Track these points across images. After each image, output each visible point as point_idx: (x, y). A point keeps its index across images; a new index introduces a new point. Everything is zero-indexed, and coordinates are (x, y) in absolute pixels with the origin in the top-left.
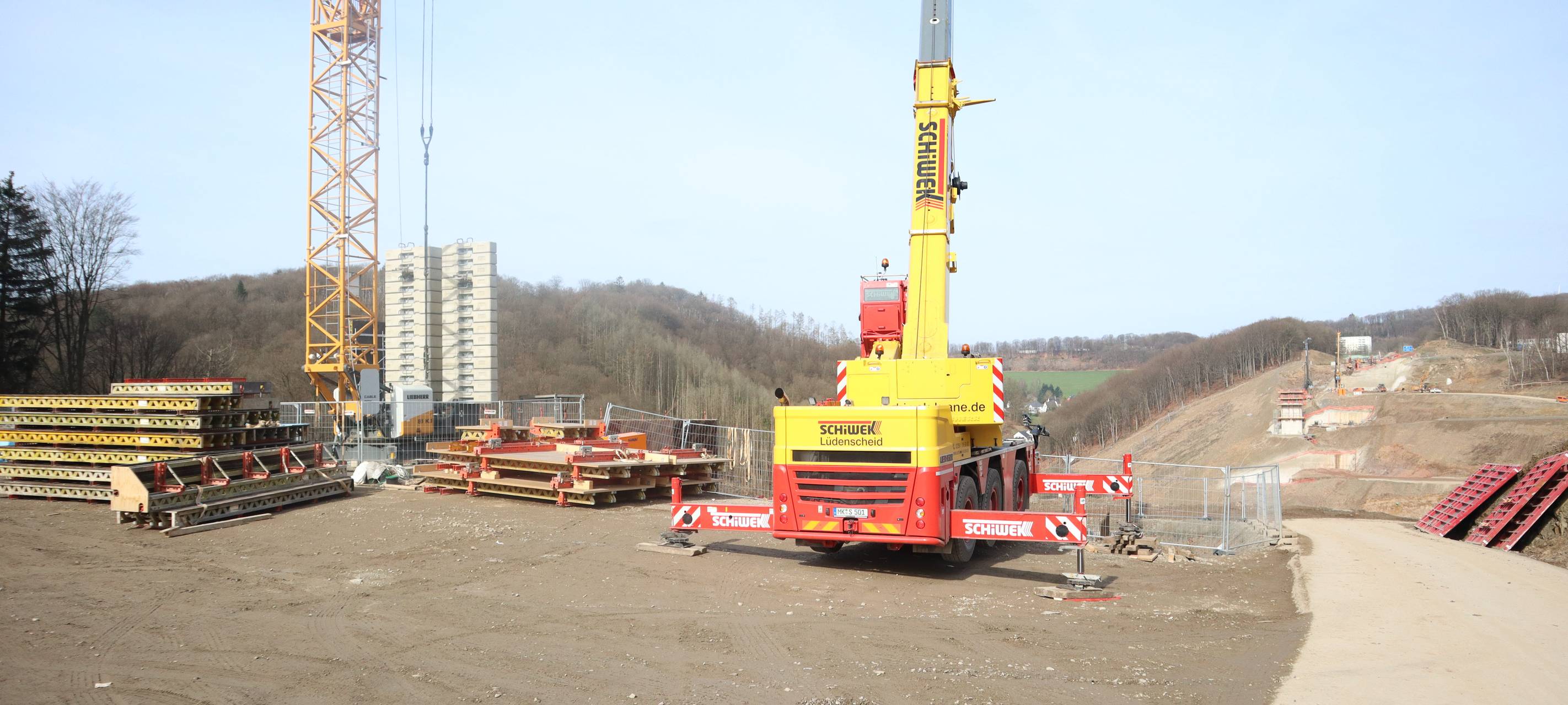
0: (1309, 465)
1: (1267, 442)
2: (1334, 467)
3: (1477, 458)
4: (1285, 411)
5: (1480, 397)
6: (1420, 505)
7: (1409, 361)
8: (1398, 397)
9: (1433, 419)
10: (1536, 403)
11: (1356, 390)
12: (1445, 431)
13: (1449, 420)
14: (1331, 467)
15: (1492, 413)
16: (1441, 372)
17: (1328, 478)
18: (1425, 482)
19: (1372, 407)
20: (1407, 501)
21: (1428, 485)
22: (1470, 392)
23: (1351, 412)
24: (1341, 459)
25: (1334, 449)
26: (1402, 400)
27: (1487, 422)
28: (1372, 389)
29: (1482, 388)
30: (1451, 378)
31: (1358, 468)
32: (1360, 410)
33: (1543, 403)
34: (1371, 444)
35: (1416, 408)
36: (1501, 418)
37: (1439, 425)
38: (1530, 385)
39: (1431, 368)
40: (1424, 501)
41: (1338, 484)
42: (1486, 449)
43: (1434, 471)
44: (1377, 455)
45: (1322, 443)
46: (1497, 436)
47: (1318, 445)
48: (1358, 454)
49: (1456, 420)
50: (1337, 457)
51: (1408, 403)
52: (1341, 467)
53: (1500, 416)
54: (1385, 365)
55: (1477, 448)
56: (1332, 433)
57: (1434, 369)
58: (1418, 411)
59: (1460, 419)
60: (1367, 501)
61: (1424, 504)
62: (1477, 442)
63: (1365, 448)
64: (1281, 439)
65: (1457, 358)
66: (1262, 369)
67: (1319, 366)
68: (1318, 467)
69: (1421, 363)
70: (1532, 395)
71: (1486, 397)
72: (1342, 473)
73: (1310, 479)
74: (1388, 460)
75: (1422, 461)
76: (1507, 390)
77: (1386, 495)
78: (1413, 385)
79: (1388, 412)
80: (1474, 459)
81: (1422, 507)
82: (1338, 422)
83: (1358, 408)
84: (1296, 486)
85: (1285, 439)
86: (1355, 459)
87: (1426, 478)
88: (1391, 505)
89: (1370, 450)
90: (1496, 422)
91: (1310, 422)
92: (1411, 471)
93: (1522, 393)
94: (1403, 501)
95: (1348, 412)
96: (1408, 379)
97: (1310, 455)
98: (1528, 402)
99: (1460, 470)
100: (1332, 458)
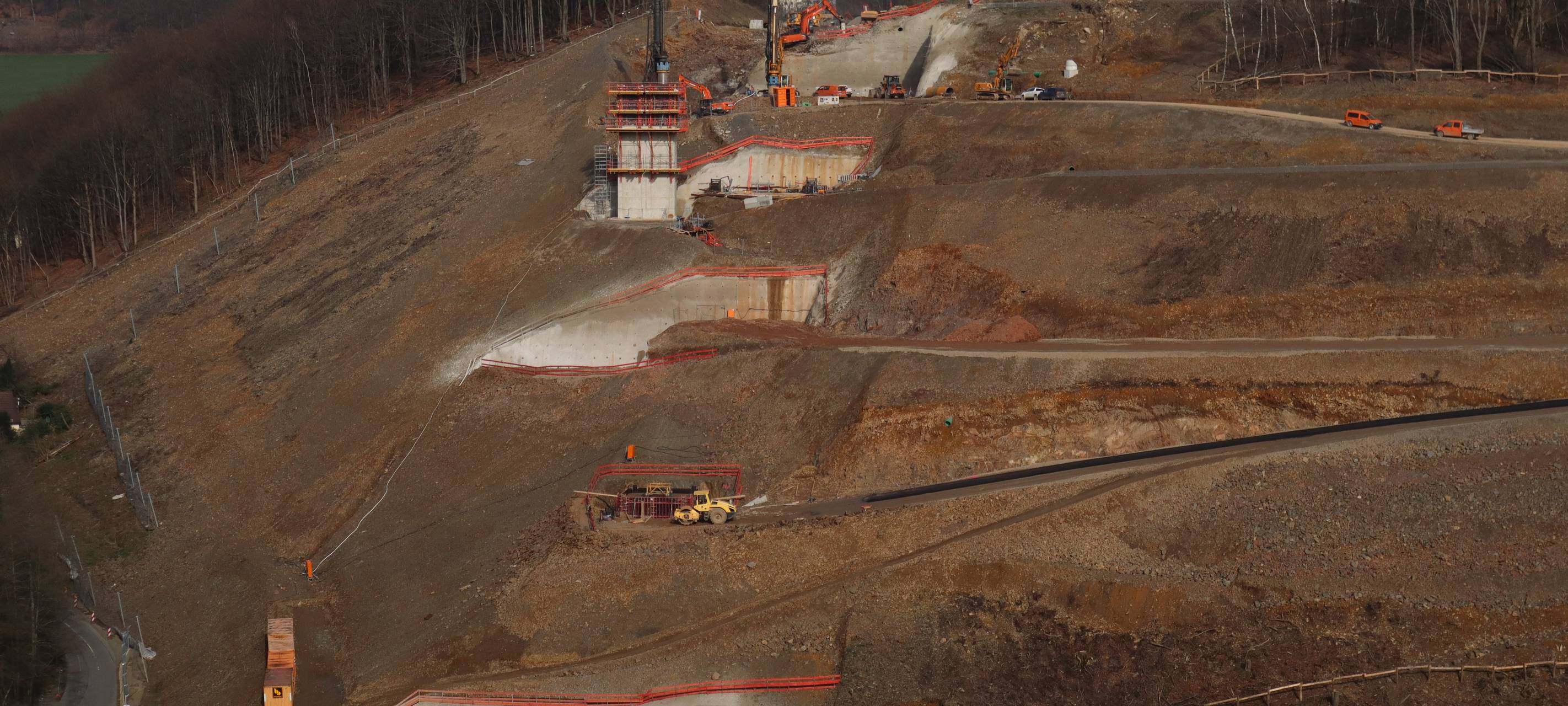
0: (694, 310)
1: (576, 242)
2: (766, 315)
3: (1158, 282)
4: (628, 148)
5: (1155, 111)
6: (1009, 424)
7: (963, 13)
8: (940, 110)
9: (1035, 171)
10: (1296, 129)
11: (826, 90)
12: (1069, 207)
13: (1078, 174)
14: (757, 315)
15: (1188, 156)
16: (1049, 42)
17: (751, 347)
18: (1023, 355)
19: (866, 140)
20: (973, 412)
21: (1032, 363)
22: (1129, 97)
23: (813, 153)
24: (786, 292)
25: (766, 260)
26: (950, 121)
27: (1179, 181)
28: (864, 92)
29: (1156, 86)
30: (1077, 60)
31: (835, 317)
32: (837, 149)
33: (1314, 128)
34: (870, 244)
35: (989, 141)
36: (1212, 169)
37: (1053, 190)
38: (1277, 81)
39: (1023, 32)
40: (1021, 411)
41: (781, 365)
42: (1178, 255)
43: (1044, 323)
44: (887, 276)
45: (731, 244)
46: (1205, 219)
47: (721, 250)
48: (832, 277)
49: (1098, 173)
50: (776, 286)
51: (965, 128)
52: (785, 316)
53: (1207, 164)
54: (902, 22)
55: (1155, 253)
56: (762, 215)
57: (1030, 36)
58: (994, 151)
59: (1112, 173)
60: (866, 415)
61: (1020, 421)
62: (1155, 237)
63: (855, 254)
64: (615, 231)
65: (1089, 8)
66: (565, 32)
67: (720, 28)
68: (720, 315)
69: (994, 19)
70: (1283, 108)
71: (1172, 110)
72: (789, 328)
73: (702, 352)
74: (917, 291)
75: (1013, 295)
76: (1221, 96)
77: (916, 395)
78: (976, 79)
79: (913, 153)
80: (1149, 286)
81: (1017, 430)
82: (776, 182)
83: (831, 141)
84: (662, 371)
85: (629, 233)
86: (823, 289)
87: (1027, 342)
88: (930, 424)
89: (866, 261)
90: (1201, 183)
91: (699, 182)
92: (983, 323)
93: (1258, 101)
94: (968, 412)
95: (802, 157)
96: (962, 62)
97: (699, 281)
98: (1276, 126)
99: (1112, 319)
100: (761, 287)
